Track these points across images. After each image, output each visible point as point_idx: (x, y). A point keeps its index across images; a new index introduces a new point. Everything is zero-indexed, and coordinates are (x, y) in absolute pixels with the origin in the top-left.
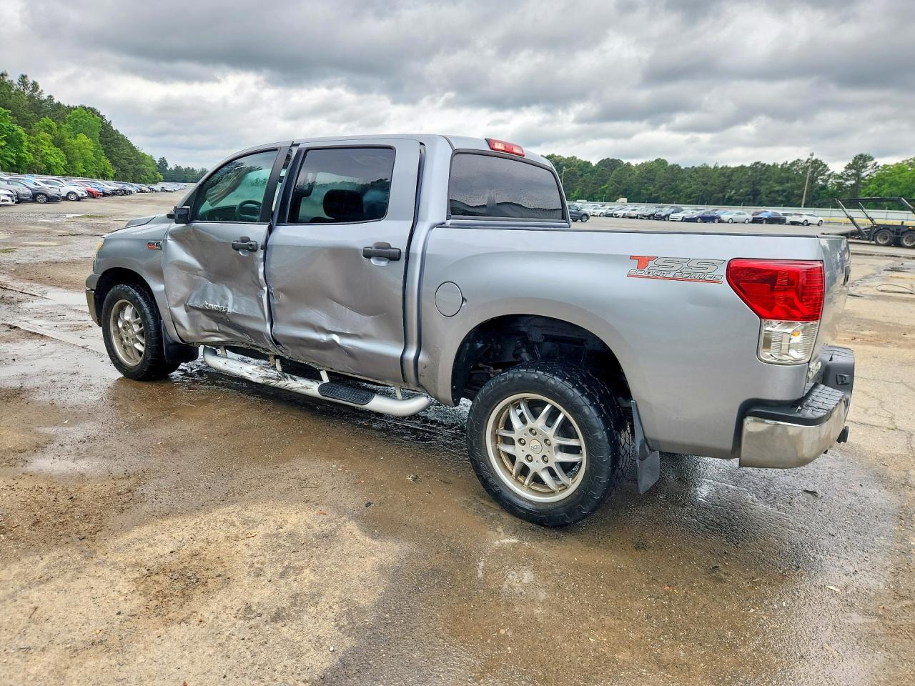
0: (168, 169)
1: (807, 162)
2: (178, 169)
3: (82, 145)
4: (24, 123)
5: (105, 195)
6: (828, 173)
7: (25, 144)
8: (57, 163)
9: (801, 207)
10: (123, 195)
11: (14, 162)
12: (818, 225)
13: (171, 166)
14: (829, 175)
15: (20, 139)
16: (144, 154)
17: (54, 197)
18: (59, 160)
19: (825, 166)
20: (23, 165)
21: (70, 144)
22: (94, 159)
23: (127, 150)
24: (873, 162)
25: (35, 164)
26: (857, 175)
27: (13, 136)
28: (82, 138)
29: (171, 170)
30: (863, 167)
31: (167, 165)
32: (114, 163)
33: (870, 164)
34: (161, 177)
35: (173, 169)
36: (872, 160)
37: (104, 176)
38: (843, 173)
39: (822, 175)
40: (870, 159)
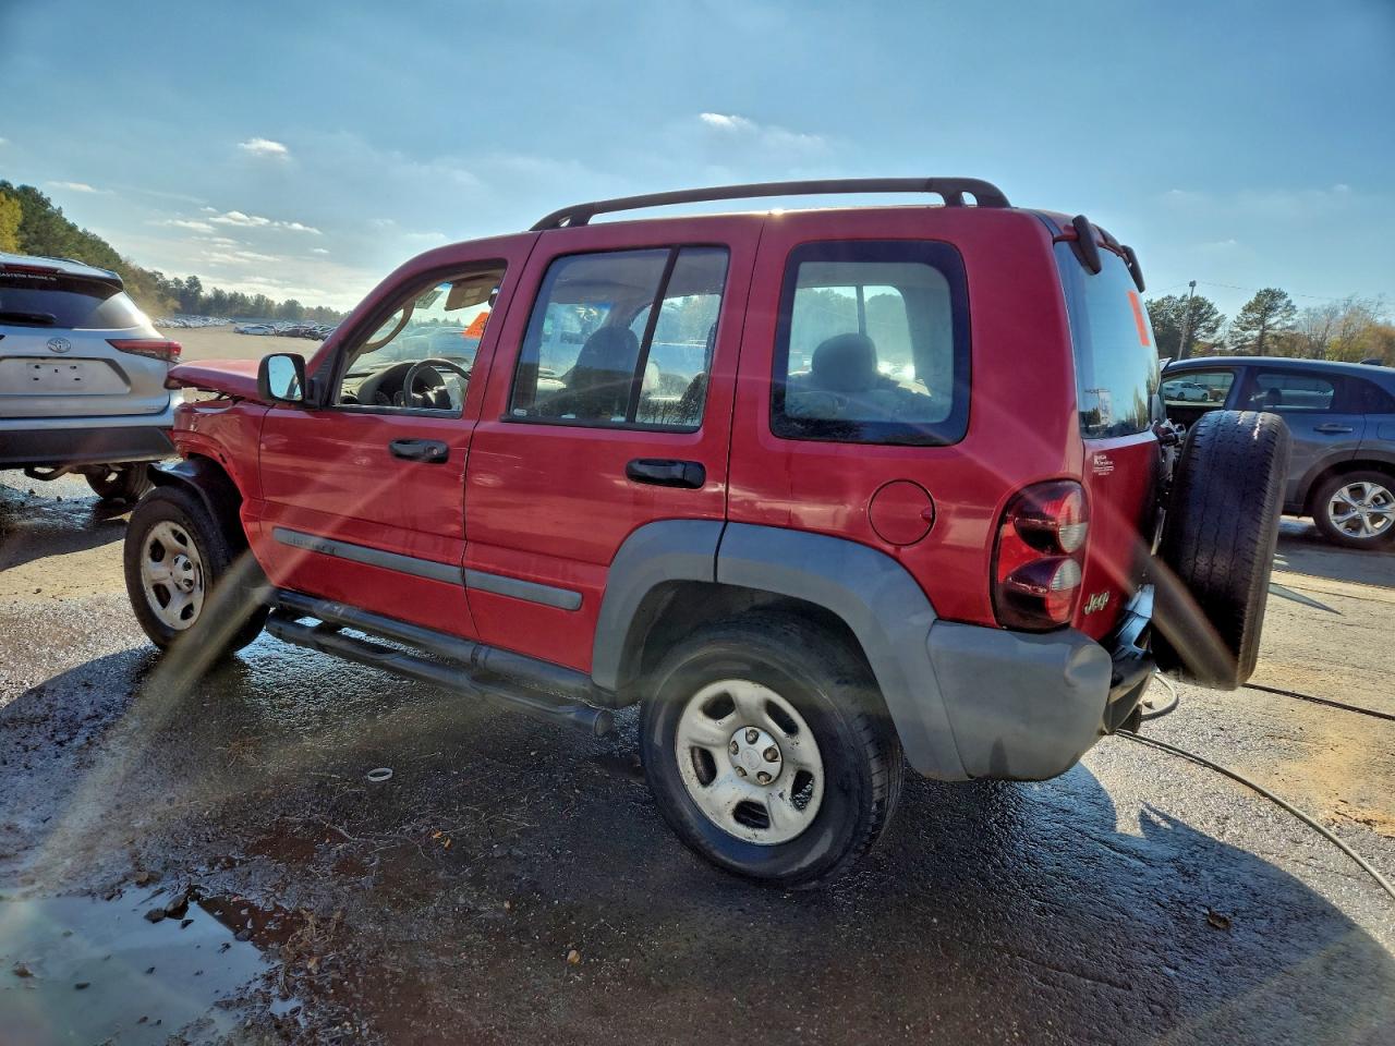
0: (202, 294)
1: (1182, 301)
2: (218, 295)
6: (1215, 317)
13: (207, 291)
14: (1218, 321)
19: (1210, 306)
24: (1285, 300)
26: (1262, 322)
30: (1272, 308)
33: (1281, 303)
36: (1285, 296)
38: (1238, 318)
39: (1206, 320)
40: (1282, 295)
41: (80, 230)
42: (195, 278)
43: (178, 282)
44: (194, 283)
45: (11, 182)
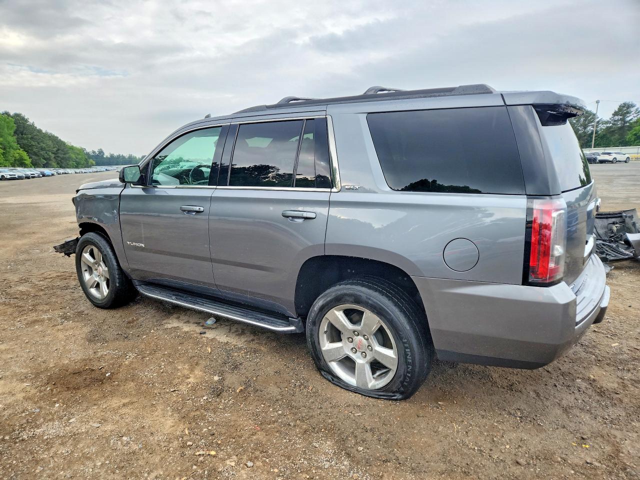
0: (105, 156)
2: (112, 156)
6: (597, 120)
9: (591, 148)
12: (626, 162)
13: (107, 154)
14: (598, 122)
19: (595, 115)
24: (635, 108)
26: (623, 120)
29: (107, 157)
30: (628, 113)
31: (104, 154)
33: (633, 109)
34: (94, 162)
35: (109, 156)
36: (634, 106)
37: (22, 164)
38: (610, 119)
39: (592, 122)
40: (632, 106)
41: (44, 131)
42: (101, 149)
43: (94, 152)
44: (101, 152)
45: (9, 112)
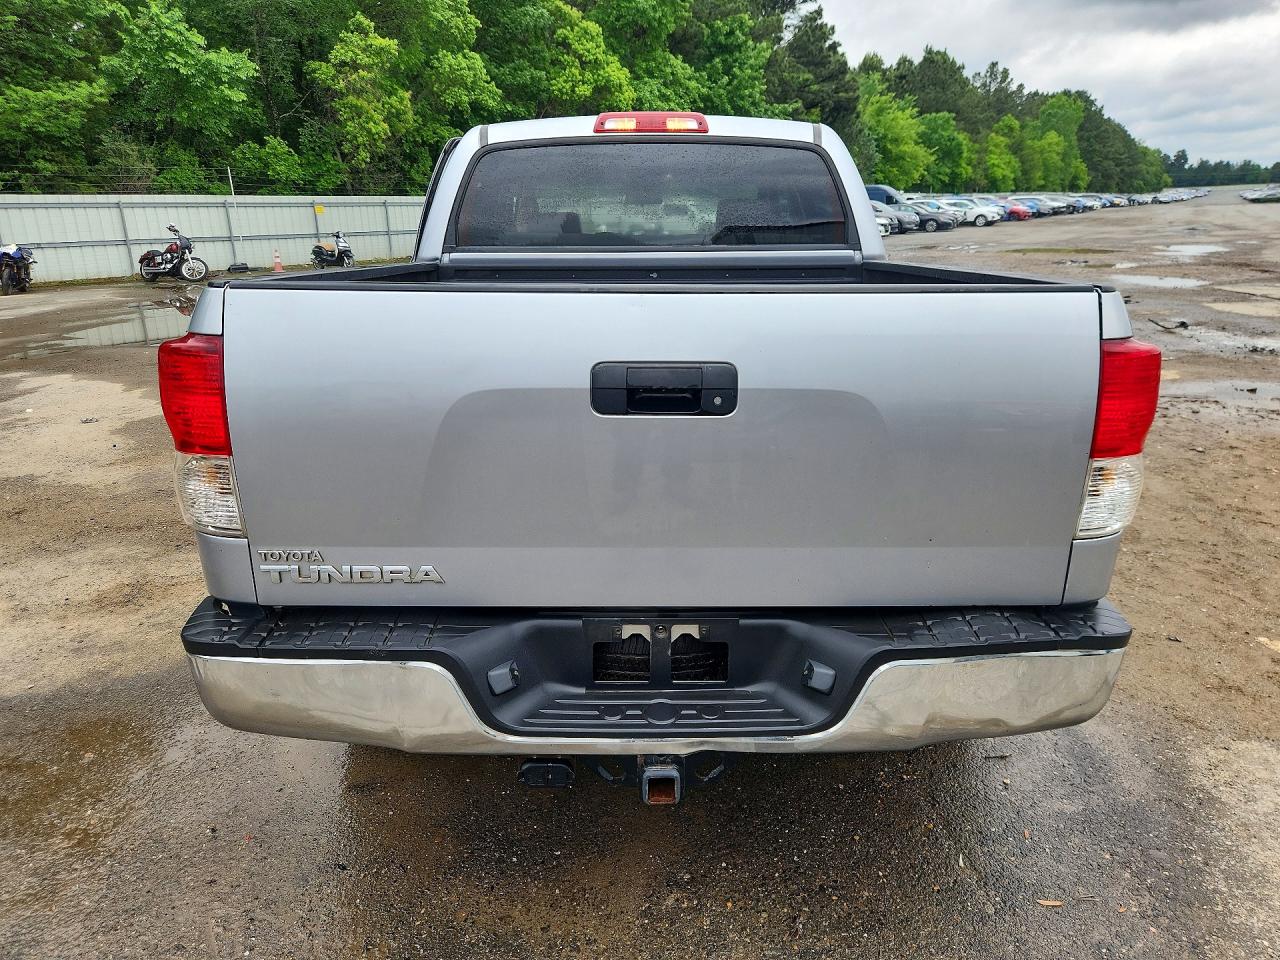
3: (1046, 147)
4: (972, 128)
5: (1039, 215)
7: (965, 155)
8: (1004, 176)
10: (1072, 213)
11: (946, 179)
15: (959, 149)
16: (1146, 148)
17: (946, 223)
18: (1007, 172)
20: (958, 182)
21: (1031, 147)
22: (1061, 164)
23: (1119, 145)
25: (974, 180)
27: (952, 147)
28: (1052, 136)
29: (1190, 168)
31: (1186, 162)
32: (1092, 167)
34: (1170, 180)
35: (1195, 165)
